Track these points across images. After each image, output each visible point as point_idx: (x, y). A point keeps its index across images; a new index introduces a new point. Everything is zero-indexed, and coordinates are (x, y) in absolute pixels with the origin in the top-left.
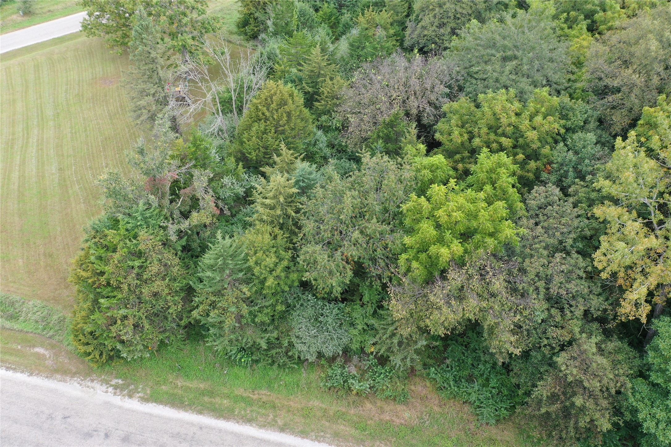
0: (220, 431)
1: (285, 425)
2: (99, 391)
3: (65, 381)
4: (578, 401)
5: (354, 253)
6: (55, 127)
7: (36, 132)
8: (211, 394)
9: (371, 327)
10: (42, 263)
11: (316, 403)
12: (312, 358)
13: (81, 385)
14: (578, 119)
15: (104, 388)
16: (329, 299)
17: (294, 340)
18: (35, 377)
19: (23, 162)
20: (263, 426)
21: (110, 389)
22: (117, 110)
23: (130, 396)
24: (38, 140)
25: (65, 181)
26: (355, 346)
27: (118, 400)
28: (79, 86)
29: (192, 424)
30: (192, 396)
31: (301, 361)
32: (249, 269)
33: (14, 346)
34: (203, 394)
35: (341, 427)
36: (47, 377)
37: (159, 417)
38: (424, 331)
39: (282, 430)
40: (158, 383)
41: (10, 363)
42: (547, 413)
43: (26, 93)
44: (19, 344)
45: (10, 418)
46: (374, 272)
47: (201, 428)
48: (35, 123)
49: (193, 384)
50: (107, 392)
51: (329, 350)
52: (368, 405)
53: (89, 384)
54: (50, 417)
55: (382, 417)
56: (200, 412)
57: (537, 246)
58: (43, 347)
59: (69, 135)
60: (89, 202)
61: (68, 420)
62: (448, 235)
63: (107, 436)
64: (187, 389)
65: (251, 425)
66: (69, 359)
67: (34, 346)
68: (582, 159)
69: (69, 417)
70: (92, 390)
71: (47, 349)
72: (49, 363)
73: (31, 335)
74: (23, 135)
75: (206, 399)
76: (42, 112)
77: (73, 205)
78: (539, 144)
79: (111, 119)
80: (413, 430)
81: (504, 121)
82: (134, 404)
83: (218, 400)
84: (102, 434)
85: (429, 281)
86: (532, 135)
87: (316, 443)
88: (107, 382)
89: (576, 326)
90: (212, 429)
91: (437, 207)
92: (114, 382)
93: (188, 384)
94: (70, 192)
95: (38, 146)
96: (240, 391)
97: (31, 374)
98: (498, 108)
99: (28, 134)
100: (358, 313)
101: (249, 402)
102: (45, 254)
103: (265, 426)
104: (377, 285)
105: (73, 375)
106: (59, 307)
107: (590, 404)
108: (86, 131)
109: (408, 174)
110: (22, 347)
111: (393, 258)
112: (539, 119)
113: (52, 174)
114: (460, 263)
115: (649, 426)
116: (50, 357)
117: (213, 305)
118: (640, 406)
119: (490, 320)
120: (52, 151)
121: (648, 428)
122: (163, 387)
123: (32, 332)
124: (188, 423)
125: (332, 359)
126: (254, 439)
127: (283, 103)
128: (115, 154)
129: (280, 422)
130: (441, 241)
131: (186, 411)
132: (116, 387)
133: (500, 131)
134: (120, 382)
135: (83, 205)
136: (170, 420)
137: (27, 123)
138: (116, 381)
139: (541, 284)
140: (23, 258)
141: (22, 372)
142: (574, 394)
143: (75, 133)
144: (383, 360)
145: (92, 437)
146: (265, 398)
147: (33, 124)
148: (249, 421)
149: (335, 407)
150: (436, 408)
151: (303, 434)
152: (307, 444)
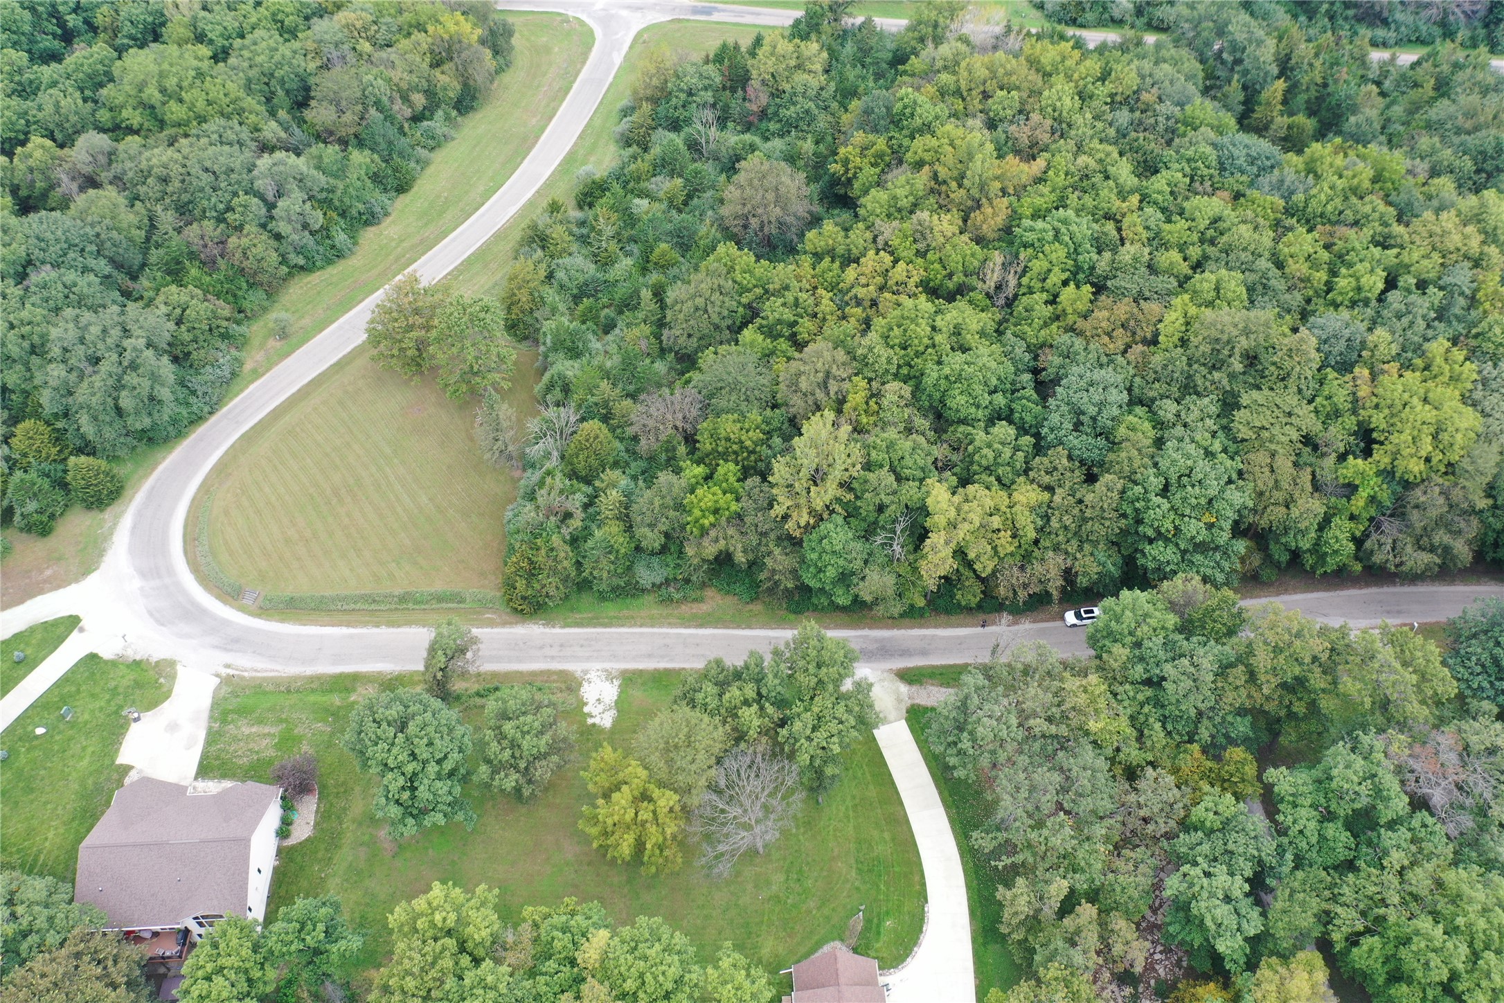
0: (608, 633)
1: (641, 624)
2: (535, 629)
3: (512, 627)
4: (778, 578)
5: (664, 528)
6: (401, 463)
8: (598, 617)
9: (678, 565)
11: (656, 611)
12: (649, 587)
13: (523, 628)
15: (537, 626)
16: (652, 554)
17: (638, 579)
20: (631, 627)
21: (541, 626)
23: (553, 627)
26: (671, 577)
27: (547, 630)
28: (395, 419)
29: (593, 633)
30: (587, 621)
31: (643, 591)
32: (612, 546)
33: (472, 616)
34: (592, 618)
35: (671, 620)
37: (574, 634)
38: (704, 560)
39: (641, 626)
40: (568, 618)
41: (476, 625)
42: (767, 588)
44: (474, 615)
46: (676, 535)
47: (598, 634)
49: (585, 615)
50: (539, 628)
51: (658, 581)
53: (527, 626)
54: (516, 644)
56: (594, 627)
58: (490, 614)
59: (418, 469)
62: (707, 513)
63: (551, 646)
64: (584, 618)
65: (624, 628)
66: (507, 617)
67: (484, 614)
69: (526, 642)
70: (531, 628)
71: (492, 614)
72: (498, 620)
73: (478, 609)
75: (595, 621)
76: (380, 451)
77: (457, 525)
80: (709, 614)
82: (557, 630)
83: (601, 620)
85: (702, 536)
87: (660, 629)
88: (537, 624)
89: (771, 545)
90: (603, 633)
91: (700, 501)
92: (541, 623)
93: (583, 616)
96: (612, 614)
97: (492, 628)
100: (669, 559)
101: (619, 618)
102: (459, 561)
104: (678, 541)
106: (488, 590)
108: (428, 463)
109: (683, 483)
110: (476, 616)
111: (683, 527)
114: (713, 525)
115: (807, 582)
116: (497, 618)
117: (593, 568)
118: (803, 574)
119: (732, 549)
120: (413, 485)
122: (571, 618)
124: (590, 633)
125: (660, 586)
126: (627, 633)
129: (639, 624)
130: (704, 516)
131: (586, 628)
132: (543, 625)
134: (545, 622)
136: (580, 633)
137: (376, 464)
139: (754, 528)
140: (446, 567)
142: (775, 575)
143: (421, 466)
144: (687, 581)
145: (544, 648)
146: (627, 615)
148: (623, 626)
149: (666, 611)
151: (652, 626)
152: (655, 630)
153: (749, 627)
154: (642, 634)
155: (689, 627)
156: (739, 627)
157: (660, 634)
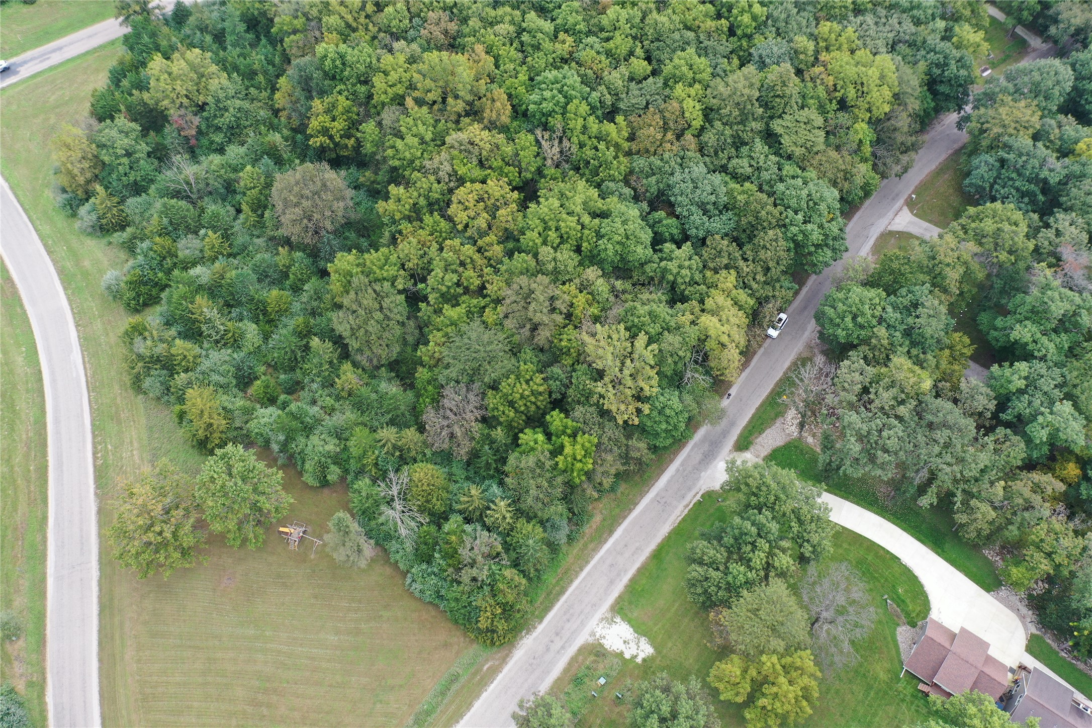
0: (571, 595)
1: (580, 568)
2: (526, 642)
3: (512, 657)
7: (272, 646)
8: (549, 593)
10: (425, 657)
12: (565, 541)
13: (518, 650)
15: (525, 639)
18: (503, 670)
19: (312, 658)
23: (536, 628)
24: (287, 646)
26: (567, 520)
29: (562, 606)
30: (547, 602)
31: (561, 546)
33: (478, 679)
36: (506, 665)
37: (552, 618)
39: (582, 570)
40: (534, 615)
41: (488, 682)
46: (567, 493)
47: (566, 603)
49: (541, 599)
50: (528, 639)
51: (568, 531)
52: (587, 531)
53: (519, 646)
55: (593, 529)
64: (542, 603)
65: (574, 582)
66: (499, 654)
67: (482, 670)
70: (523, 645)
72: (497, 663)
73: (474, 670)
79: (290, 590)
80: (605, 520)
82: (540, 628)
85: (590, 477)
87: (594, 559)
88: (522, 638)
90: (568, 598)
91: (574, 456)
92: (523, 634)
94: (365, 631)
95: (295, 646)
97: (501, 672)
99: (273, 652)
101: (561, 579)
103: (577, 576)
105: (510, 653)
106: (466, 651)
110: (479, 676)
122: (537, 613)
125: (569, 534)
129: (578, 570)
131: (555, 606)
132: (527, 633)
134: (525, 631)
137: (256, 651)
141: (497, 676)
146: (563, 572)
147: (261, 647)
150: (602, 506)
151: (587, 562)
152: (593, 563)
153: (636, 504)
154: (589, 574)
155: (606, 541)
156: (630, 511)
157: (598, 562)
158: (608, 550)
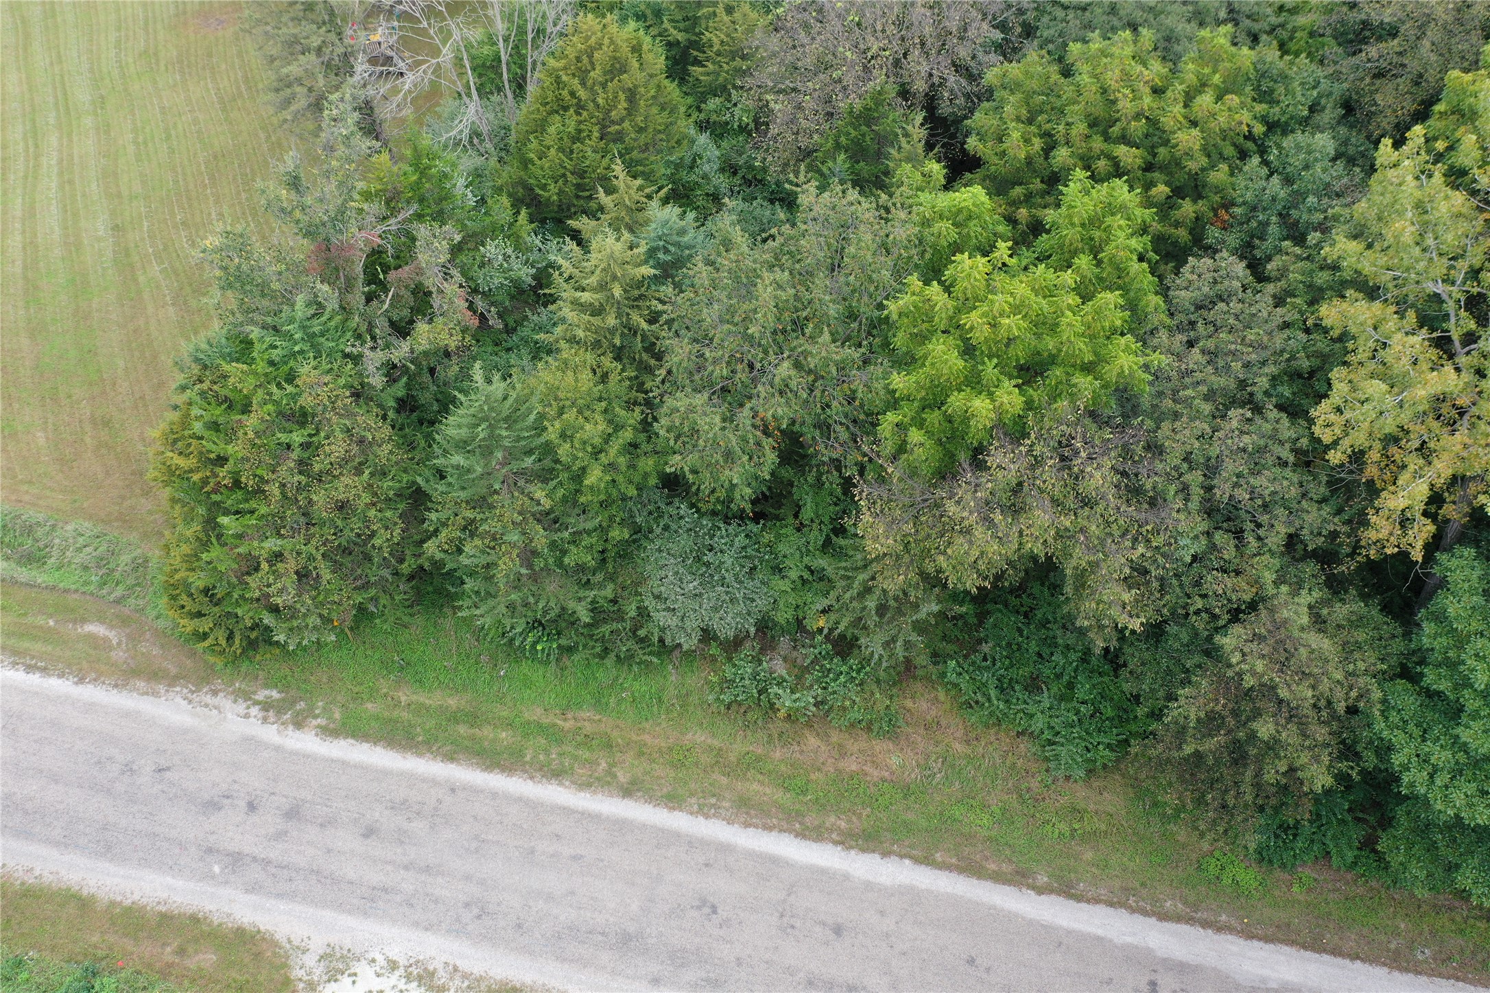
0: (494, 795)
1: (633, 782)
2: (230, 716)
3: (155, 694)
4: (1264, 729)
5: (779, 410)
6: (98, 129)
7: (54, 140)
8: (473, 719)
9: (818, 575)
10: (88, 440)
11: (700, 737)
12: (689, 642)
13: (190, 702)
14: (1295, 101)
15: (241, 707)
16: (727, 514)
17: (649, 603)
18: (90, 686)
19: (30, 213)
20: (585, 785)
21: (255, 711)
22: (238, 88)
23: (299, 725)
24: (60, 161)
25: (127, 255)
26: (783, 616)
27: (271, 733)
28: (147, 33)
29: (434, 782)
30: (431, 724)
31: (665, 649)
32: (548, 449)
33: (40, 620)
34: (454, 718)
35: (755, 787)
36: (116, 686)
37: (363, 768)
38: (934, 581)
39: (627, 792)
40: (356, 697)
41: (33, 657)
42: (1198, 755)
43: (25, 50)
44: (51, 616)
45: (42, 772)
46: (825, 453)
47: (453, 790)
48: (52, 121)
49: (434, 699)
50: (247, 716)
51: (727, 624)
52: (812, 741)
53: (208, 699)
54: (128, 769)
55: (841, 765)
56: (450, 758)
57: (1189, 392)
58: (103, 623)
59: (131, 149)
60: (185, 303)
61: (168, 774)
62: (990, 369)
63: (252, 807)
64: (421, 709)
65: (561, 784)
66: (162, 646)
67: (84, 621)
68: (1300, 196)
69: (168, 769)
70: (215, 712)
71: (111, 627)
72: (119, 655)
73: (75, 596)
74: (27, 150)
75: (462, 729)
76: (65, 94)
77: (150, 309)
78: (1204, 161)
79: (224, 109)
80: (907, 791)
81: (1126, 105)
82: (307, 742)
83: (487, 732)
84: (242, 804)
85: (946, 473)
86: (1188, 139)
87: (701, 819)
88: (247, 696)
89: (1266, 569)
90: (475, 791)
91: (968, 304)
92: (261, 695)
93: (422, 698)
94: (141, 279)
95: (61, 174)
96: (534, 713)
97: (81, 681)
98: (1112, 77)
99: (37, 146)
100: (789, 545)
101: (554, 735)
102: (93, 421)
103: (589, 785)
104: (832, 480)
105: (173, 681)
106: (134, 537)
107: (1290, 735)
108: (168, 138)
109: (902, 231)
110: (56, 622)
111: (866, 423)
112: (1205, 101)
113: (99, 240)
114: (1015, 431)
115: (1414, 779)
116: (119, 644)
117: (470, 528)
118: (1398, 738)
119: (1079, 557)
120: (94, 186)
121: (1412, 785)
122: (369, 705)
123: (76, 591)
124: (424, 780)
125: (734, 645)
126: (567, 811)
127: (617, 68)
128: (238, 193)
129: (623, 777)
130: (974, 382)
131: (420, 755)
132: (266, 706)
133: (1115, 130)
134: (275, 694)
135: (171, 309)
136: (386, 773)
137: (34, 121)
138: (267, 692)
139: (1195, 478)
140: (45, 430)
141: (62, 675)
142: (1257, 714)
143: (145, 143)
144: (844, 646)
145: (219, 809)
146: (588, 728)
147: (47, 124)
148: (556, 774)
149: (741, 745)
150: (959, 747)
151: (673, 801)
152: (680, 821)
153: (1066, 889)
154: (621, 826)
155: (814, 834)
156: (1020, 878)
157: (693, 843)
158: (774, 860)
